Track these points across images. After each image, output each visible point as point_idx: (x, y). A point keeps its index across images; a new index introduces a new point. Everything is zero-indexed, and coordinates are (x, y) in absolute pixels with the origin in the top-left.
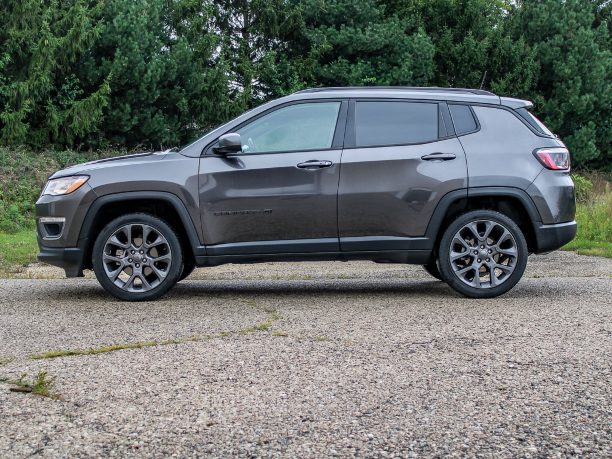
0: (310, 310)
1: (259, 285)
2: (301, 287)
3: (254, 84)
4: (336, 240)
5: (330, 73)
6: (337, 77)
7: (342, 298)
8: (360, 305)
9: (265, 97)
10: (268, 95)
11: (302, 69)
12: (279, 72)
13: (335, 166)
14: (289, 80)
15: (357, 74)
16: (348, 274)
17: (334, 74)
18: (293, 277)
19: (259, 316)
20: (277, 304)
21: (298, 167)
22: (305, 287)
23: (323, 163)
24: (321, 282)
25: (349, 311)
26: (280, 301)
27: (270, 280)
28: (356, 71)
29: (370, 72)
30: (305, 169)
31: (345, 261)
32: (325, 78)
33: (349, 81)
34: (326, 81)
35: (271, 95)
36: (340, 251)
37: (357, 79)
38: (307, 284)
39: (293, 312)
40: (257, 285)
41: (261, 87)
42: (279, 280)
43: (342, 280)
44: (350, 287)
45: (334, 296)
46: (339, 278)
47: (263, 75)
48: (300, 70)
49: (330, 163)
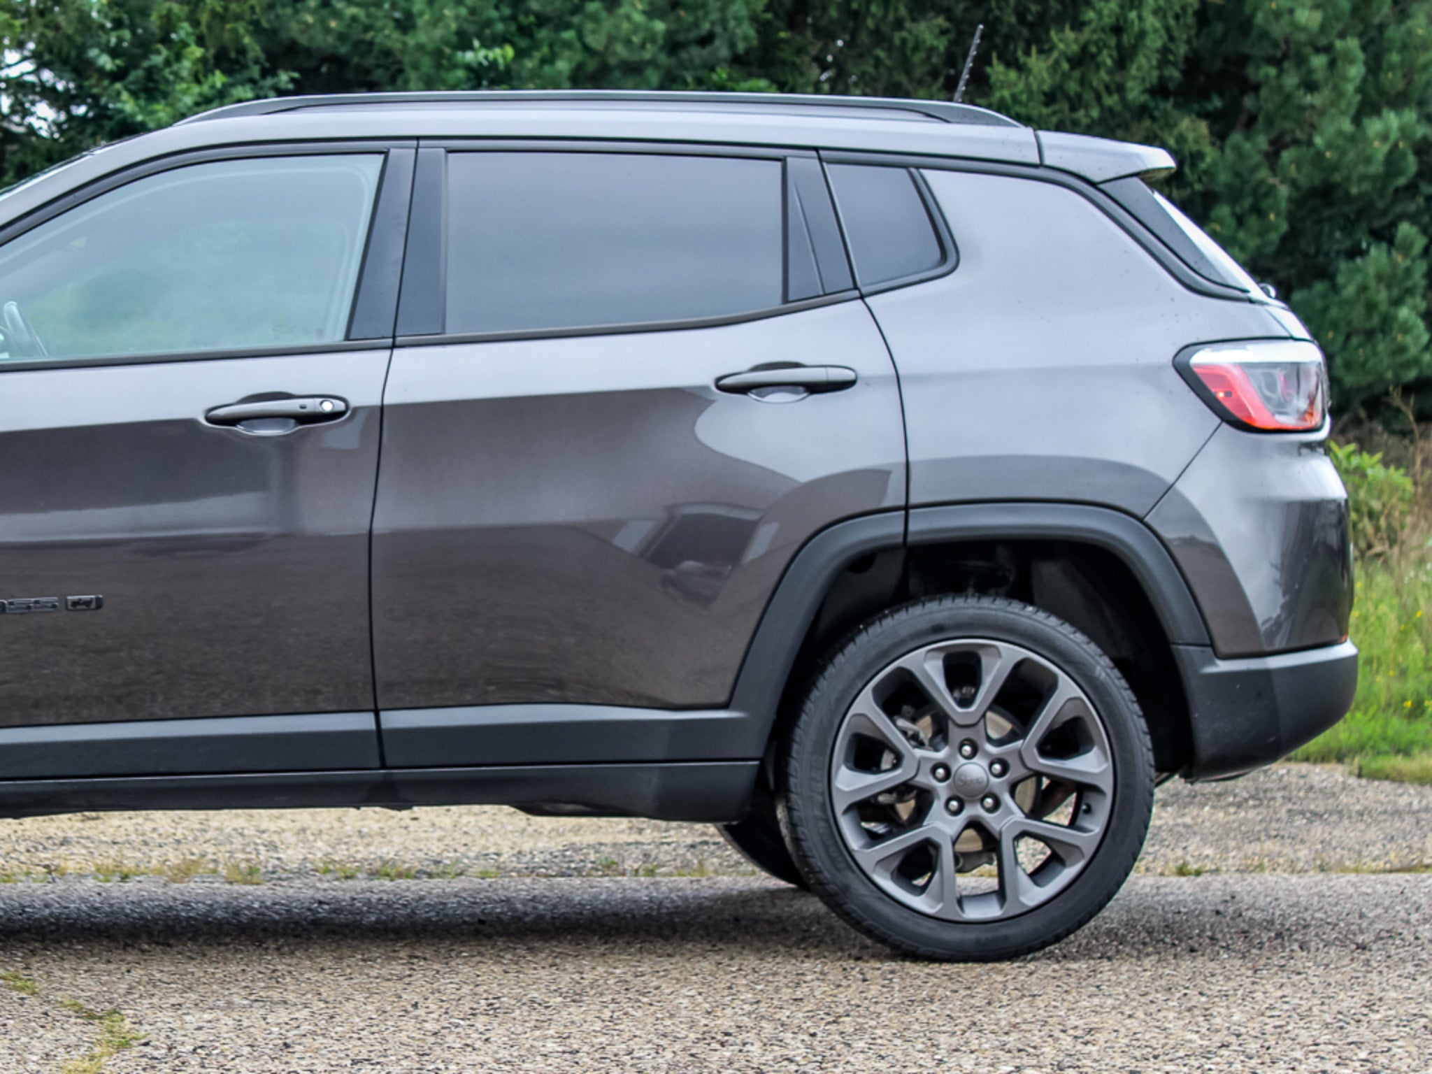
0: (258, 1012)
1: (47, 906)
2: (219, 914)
3: (13, 73)
4: (363, 722)
5: (328, 31)
6: (357, 44)
7: (389, 959)
8: (466, 989)
9: (59, 125)
10: (71, 118)
11: (214, 14)
12: (118, 24)
13: (360, 418)
14: (157, 60)
15: (438, 33)
16: (411, 859)
17: (342, 37)
18: (185, 871)
19: (49, 1035)
20: (123, 986)
21: (208, 419)
22: (236, 913)
23: (312, 405)
24: (300, 892)
25: (421, 1012)
26: (137, 973)
27: (90, 883)
28: (438, 20)
29: (489, 23)
30: (239, 428)
31: (399, 809)
32: (308, 52)
33: (407, 60)
34: (311, 64)
35: (83, 118)
36: (383, 767)
37: (438, 54)
38: (243, 902)
39: (192, 1019)
40: (38, 904)
41: (42, 84)
42: (127, 886)
43: (388, 884)
44: (422, 913)
45: (355, 950)
46: (373, 874)
47: (50, 34)
48: (204, 18)
49: (340, 406)
